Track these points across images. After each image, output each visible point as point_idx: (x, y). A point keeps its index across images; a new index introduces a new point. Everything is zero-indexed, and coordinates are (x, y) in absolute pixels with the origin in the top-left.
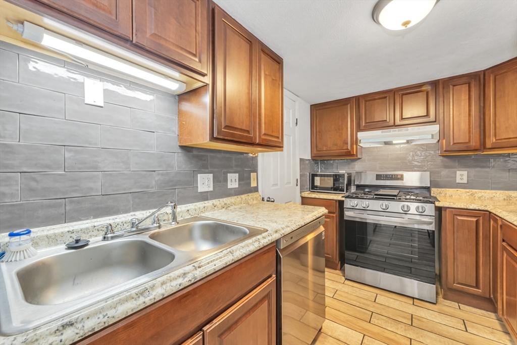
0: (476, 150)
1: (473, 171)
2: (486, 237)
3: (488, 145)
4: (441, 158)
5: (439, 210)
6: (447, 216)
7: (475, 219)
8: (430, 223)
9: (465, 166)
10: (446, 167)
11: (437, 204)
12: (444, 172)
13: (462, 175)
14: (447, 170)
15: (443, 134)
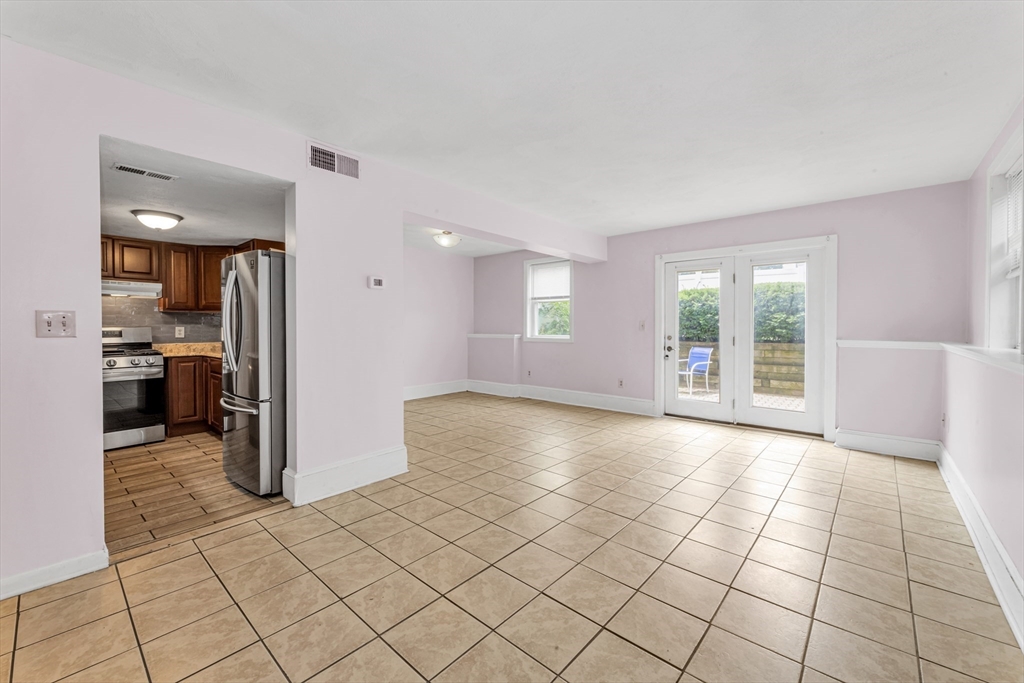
0: (191, 310)
1: (189, 327)
2: (201, 376)
3: (201, 307)
4: (165, 315)
5: (166, 360)
6: (172, 365)
7: (193, 364)
8: (160, 372)
9: (182, 322)
10: (166, 323)
11: (164, 355)
12: (164, 328)
13: (180, 331)
14: (168, 326)
15: (166, 292)
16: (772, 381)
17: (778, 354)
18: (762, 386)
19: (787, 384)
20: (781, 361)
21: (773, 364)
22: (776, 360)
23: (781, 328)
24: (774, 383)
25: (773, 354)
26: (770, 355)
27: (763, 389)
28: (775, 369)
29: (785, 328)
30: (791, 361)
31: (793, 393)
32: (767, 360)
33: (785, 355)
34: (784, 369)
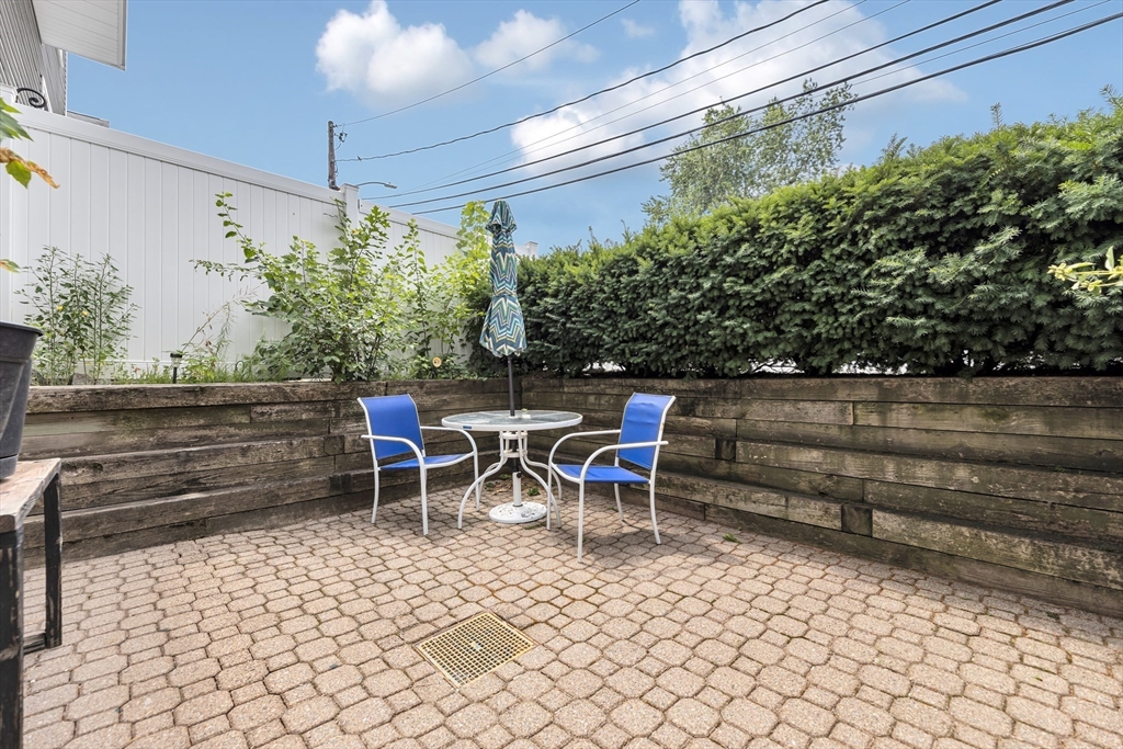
16: (877, 516)
17: (901, 416)
18: (845, 529)
19: (938, 534)
20: (913, 439)
21: (887, 450)
22: (894, 437)
23: (905, 312)
24: (887, 524)
25: (882, 414)
26: (874, 420)
27: (849, 540)
28: (890, 469)
29: (926, 310)
30: (948, 442)
31: (964, 570)
32: (862, 437)
33: (926, 421)
34: (925, 473)
